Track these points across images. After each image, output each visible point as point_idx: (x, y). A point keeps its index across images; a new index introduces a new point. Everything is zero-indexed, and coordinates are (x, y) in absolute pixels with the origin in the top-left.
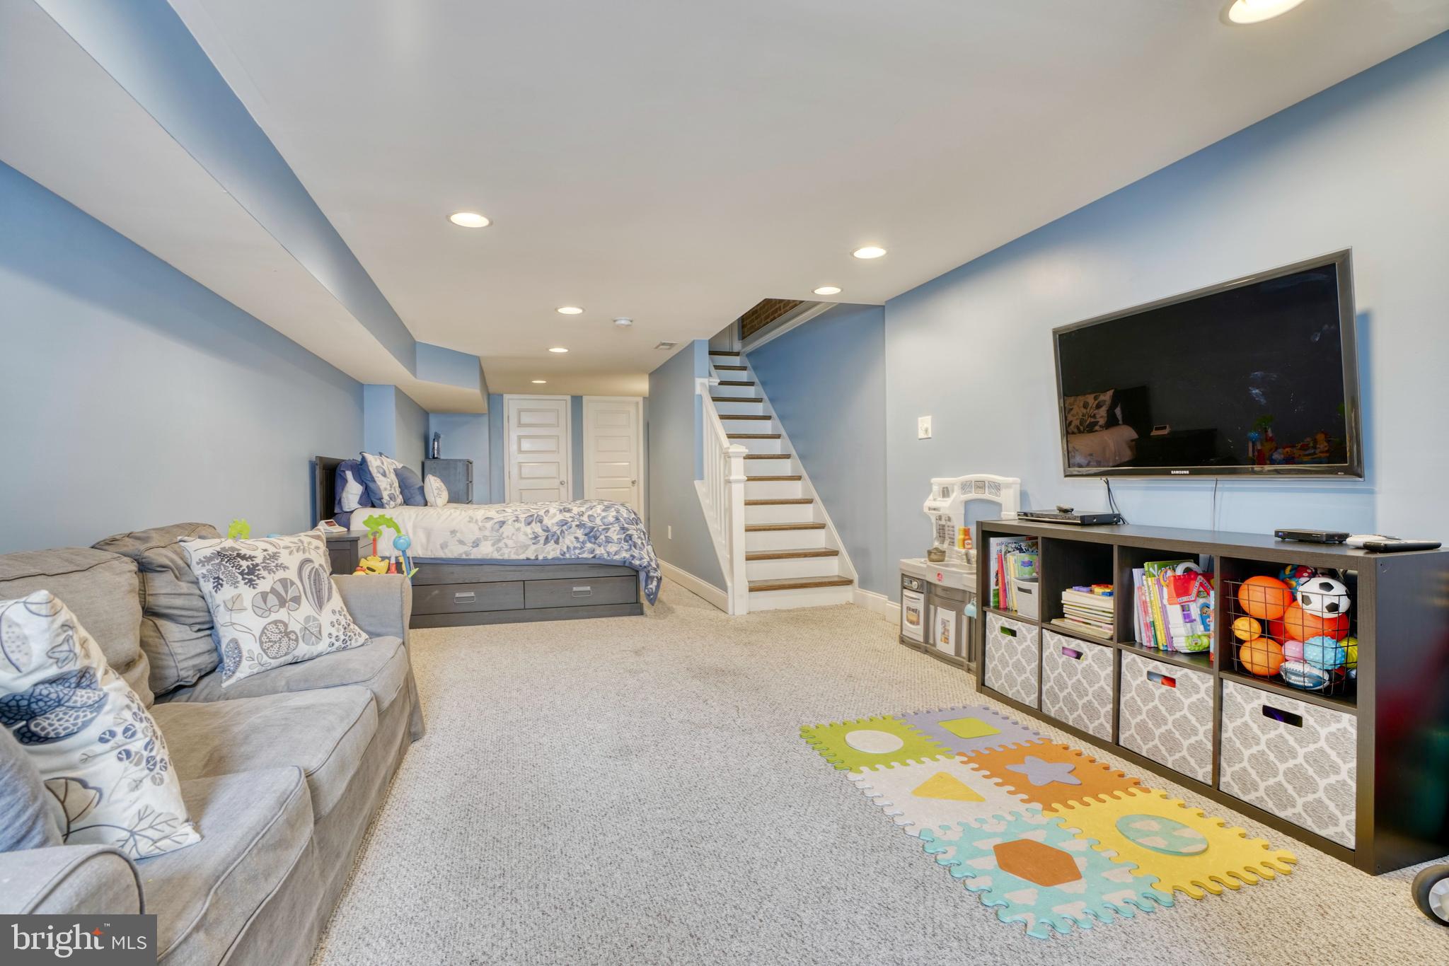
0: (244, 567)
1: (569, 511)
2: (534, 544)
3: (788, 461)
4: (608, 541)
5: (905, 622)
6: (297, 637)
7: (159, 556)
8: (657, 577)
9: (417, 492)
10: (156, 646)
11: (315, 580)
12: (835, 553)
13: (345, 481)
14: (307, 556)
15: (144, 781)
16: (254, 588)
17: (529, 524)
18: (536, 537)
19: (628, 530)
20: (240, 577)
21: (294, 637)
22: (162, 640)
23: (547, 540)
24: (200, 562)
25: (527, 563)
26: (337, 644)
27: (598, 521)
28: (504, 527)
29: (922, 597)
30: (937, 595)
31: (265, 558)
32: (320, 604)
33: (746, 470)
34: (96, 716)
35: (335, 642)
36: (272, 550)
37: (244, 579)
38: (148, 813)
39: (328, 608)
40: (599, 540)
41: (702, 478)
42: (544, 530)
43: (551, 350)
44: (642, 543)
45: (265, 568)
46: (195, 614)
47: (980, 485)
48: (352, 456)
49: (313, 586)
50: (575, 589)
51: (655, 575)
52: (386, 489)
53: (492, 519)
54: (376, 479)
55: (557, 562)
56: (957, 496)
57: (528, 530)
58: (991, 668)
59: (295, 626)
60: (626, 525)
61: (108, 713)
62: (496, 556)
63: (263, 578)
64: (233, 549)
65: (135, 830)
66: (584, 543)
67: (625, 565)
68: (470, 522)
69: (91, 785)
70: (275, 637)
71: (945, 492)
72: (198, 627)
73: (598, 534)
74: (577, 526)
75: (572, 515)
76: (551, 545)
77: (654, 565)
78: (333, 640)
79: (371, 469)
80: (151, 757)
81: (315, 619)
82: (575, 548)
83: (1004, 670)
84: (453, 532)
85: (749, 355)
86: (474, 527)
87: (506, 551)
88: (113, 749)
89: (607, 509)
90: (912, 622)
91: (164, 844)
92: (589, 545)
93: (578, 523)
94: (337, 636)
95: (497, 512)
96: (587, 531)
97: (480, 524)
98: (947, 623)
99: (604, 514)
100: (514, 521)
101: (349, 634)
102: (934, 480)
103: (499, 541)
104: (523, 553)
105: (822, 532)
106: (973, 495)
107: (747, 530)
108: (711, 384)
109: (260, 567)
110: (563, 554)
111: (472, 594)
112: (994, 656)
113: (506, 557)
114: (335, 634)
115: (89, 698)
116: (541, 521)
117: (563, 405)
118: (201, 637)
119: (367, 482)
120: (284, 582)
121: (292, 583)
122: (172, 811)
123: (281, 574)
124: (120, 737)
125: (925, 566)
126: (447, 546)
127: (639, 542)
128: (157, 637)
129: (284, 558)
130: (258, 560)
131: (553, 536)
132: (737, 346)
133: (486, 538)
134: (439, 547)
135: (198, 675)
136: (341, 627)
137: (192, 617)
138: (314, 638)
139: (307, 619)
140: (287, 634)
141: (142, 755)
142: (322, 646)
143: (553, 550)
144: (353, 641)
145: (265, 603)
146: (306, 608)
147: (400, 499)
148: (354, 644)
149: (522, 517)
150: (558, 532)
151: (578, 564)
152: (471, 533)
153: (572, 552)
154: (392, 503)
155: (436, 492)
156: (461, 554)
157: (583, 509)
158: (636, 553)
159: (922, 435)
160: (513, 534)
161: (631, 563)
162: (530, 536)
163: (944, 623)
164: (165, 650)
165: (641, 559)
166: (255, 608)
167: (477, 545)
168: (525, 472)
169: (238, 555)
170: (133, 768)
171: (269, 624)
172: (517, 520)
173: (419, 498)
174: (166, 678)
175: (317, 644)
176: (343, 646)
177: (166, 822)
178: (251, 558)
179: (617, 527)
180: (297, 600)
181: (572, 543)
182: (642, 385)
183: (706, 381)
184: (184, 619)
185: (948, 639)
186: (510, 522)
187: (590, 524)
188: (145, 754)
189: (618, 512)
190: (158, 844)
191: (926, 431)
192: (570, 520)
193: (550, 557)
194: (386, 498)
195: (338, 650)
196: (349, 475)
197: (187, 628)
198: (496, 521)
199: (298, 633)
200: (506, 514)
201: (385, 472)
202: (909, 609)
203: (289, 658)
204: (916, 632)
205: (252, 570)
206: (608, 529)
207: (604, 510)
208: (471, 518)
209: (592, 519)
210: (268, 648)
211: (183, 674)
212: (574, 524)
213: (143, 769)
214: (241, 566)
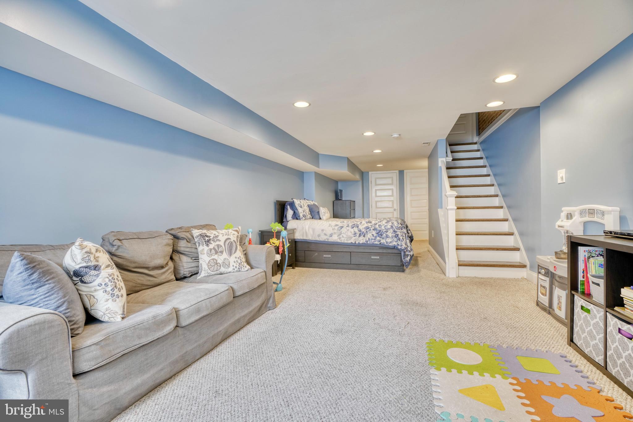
0: (206, 240)
1: (371, 222)
2: (354, 236)
3: (497, 198)
4: (387, 237)
5: (539, 293)
6: (220, 265)
7: (181, 235)
8: (410, 255)
9: (317, 214)
10: (178, 263)
11: (230, 246)
12: (518, 249)
13: (287, 209)
14: (229, 237)
15: (110, 300)
16: (208, 247)
17: (353, 228)
18: (355, 234)
19: (397, 232)
20: (205, 243)
21: (219, 265)
22: (180, 262)
23: (360, 235)
24: (196, 237)
25: (351, 244)
26: (236, 269)
27: (383, 228)
28: (343, 229)
29: (548, 279)
30: (556, 280)
31: (214, 237)
32: (230, 254)
33: (456, 203)
34: (96, 279)
35: (235, 268)
36: (217, 234)
37: (206, 244)
38: (109, 309)
39: (233, 256)
40: (383, 236)
41: (442, 208)
42: (359, 231)
43: (374, 151)
44: (403, 238)
45: (213, 240)
46: (193, 254)
47: (592, 212)
48: (289, 200)
49: (229, 248)
50: (372, 257)
51: (410, 254)
52: (301, 213)
53: (338, 225)
54: (298, 209)
55: (364, 245)
56: (577, 219)
57: (352, 230)
58: (576, 332)
59: (220, 261)
60: (396, 230)
61: (100, 278)
62: (339, 241)
63: (212, 244)
64: (205, 233)
65: (105, 313)
66: (376, 237)
67: (394, 248)
68: (329, 226)
69: (96, 298)
70: (213, 264)
71: (569, 216)
72: (194, 258)
73: (383, 233)
74: (373, 229)
75: (371, 224)
76: (362, 237)
77: (409, 249)
78: (234, 267)
79: (296, 205)
80: (113, 293)
81: (228, 259)
82: (372, 239)
83: (583, 334)
84: (323, 230)
85: (481, 143)
86: (331, 229)
87: (343, 239)
88: (102, 289)
89: (388, 222)
90: (542, 294)
91: (112, 319)
92: (378, 238)
93: (374, 228)
94: (236, 266)
95: (341, 222)
96: (378, 232)
97: (333, 227)
98: (560, 298)
99: (386, 224)
100: (347, 226)
101: (241, 266)
102: (563, 209)
103: (340, 234)
104: (350, 240)
105: (512, 237)
106: (587, 219)
107: (457, 234)
108: (447, 161)
109: (211, 240)
110: (367, 242)
111: (330, 256)
112: (577, 324)
113: (343, 241)
114: (235, 265)
115: (94, 273)
116: (358, 227)
117: (395, 175)
118: (194, 262)
119: (295, 210)
120: (218, 246)
121: (221, 246)
122: (116, 310)
123: (218, 243)
124: (103, 286)
125: (549, 261)
126: (320, 236)
127: (401, 238)
128: (179, 260)
129: (220, 237)
130: (211, 238)
131: (363, 233)
132: (476, 139)
133: (335, 233)
134: (317, 236)
135: (191, 274)
136: (238, 263)
137: (192, 255)
138: (227, 266)
139: (225, 259)
140: (217, 264)
141: (110, 292)
142: (230, 269)
143: (362, 239)
144: (242, 269)
145: (211, 252)
146: (225, 255)
147: (309, 216)
148: (243, 270)
149: (350, 225)
150: (365, 232)
151: (373, 246)
152: (329, 231)
153: (371, 241)
154: (304, 218)
155: (323, 214)
156: (325, 239)
157: (377, 222)
158: (399, 243)
159: (559, 181)
160: (346, 232)
161: (397, 247)
162: (353, 233)
163: (559, 297)
164: (181, 264)
165: (401, 246)
166: (208, 254)
167: (331, 236)
168: (379, 204)
169: (206, 236)
170: (106, 295)
171: (211, 259)
172: (348, 226)
173: (317, 216)
174: (180, 273)
175: (228, 268)
176: (238, 270)
177: (113, 313)
178: (209, 237)
179: (391, 231)
180: (222, 252)
181: (371, 237)
182: (425, 163)
183: (444, 159)
184: (189, 255)
185: (561, 308)
186: (345, 227)
187: (379, 229)
188: (111, 292)
189: (393, 223)
190: (110, 319)
191: (562, 178)
192: (370, 227)
193: (361, 242)
194: (301, 215)
195: (237, 271)
196: (288, 207)
197: (190, 258)
198: (339, 226)
199: (221, 264)
200: (344, 223)
201: (301, 206)
202: (541, 286)
203: (218, 272)
204: (545, 300)
205: (209, 241)
206: (387, 231)
207: (386, 223)
208: (330, 225)
209: (380, 226)
210: (210, 268)
211: (185, 273)
212: (372, 229)
213: (110, 296)
214: (206, 239)
